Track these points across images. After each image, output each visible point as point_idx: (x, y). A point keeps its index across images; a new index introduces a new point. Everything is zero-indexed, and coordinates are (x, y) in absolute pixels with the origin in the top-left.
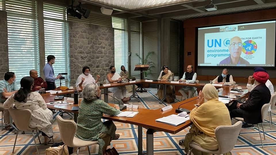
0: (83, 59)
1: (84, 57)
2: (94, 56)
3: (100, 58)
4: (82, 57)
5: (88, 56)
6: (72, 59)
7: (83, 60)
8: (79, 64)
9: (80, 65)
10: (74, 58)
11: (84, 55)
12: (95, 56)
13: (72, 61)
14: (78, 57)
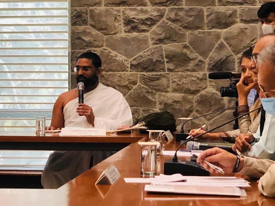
0: (134, 29)
1: (143, 22)
2: (199, 16)
3: (240, 25)
4: (128, 22)
5: (162, 16)
6: (81, 28)
7: (135, 34)
8: (113, 53)
9: (121, 58)
10: (91, 25)
11: (142, 11)
12: (206, 13)
13: (79, 38)
14: (110, 21)
